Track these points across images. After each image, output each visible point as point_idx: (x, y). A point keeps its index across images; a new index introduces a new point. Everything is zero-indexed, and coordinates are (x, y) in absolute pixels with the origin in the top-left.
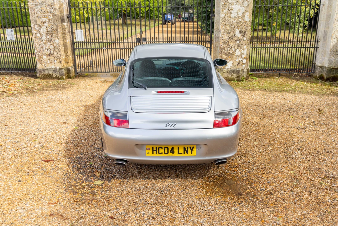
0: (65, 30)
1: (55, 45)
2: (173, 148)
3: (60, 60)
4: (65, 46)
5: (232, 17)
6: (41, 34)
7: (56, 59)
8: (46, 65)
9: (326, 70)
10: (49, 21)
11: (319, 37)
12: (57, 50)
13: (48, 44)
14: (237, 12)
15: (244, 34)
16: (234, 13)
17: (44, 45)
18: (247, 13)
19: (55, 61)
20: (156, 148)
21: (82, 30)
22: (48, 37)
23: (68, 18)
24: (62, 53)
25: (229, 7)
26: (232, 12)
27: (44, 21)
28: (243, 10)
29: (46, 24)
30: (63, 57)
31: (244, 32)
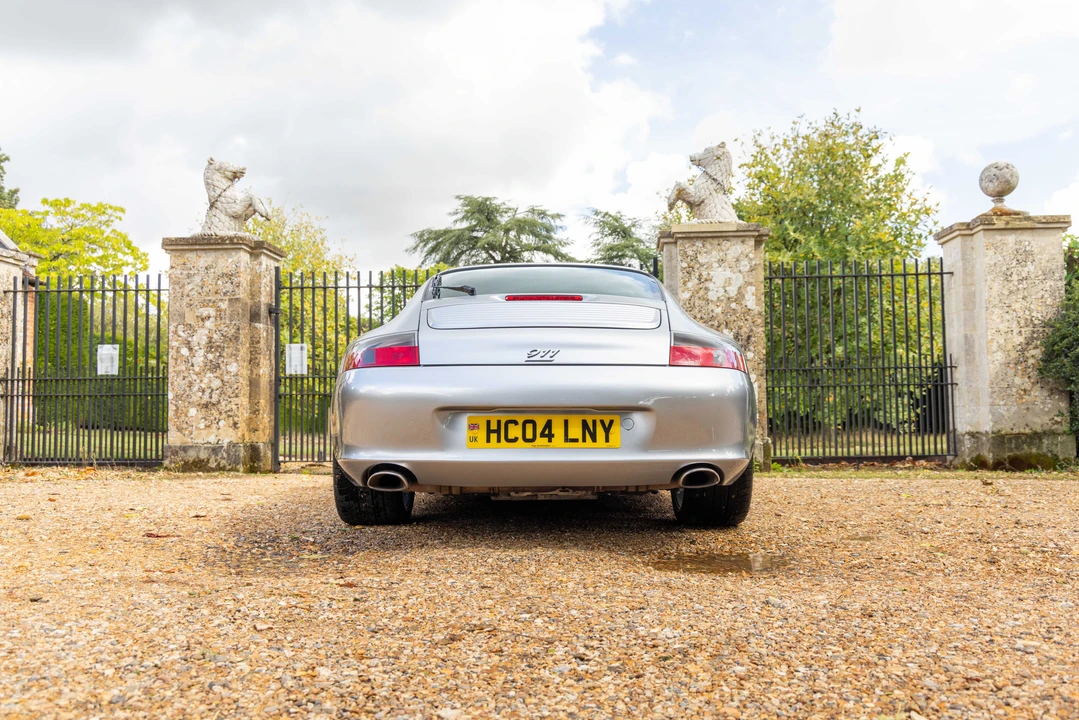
0: (258, 342)
1: (226, 378)
2: (549, 425)
3: (236, 419)
4: (253, 383)
5: (710, 298)
6: (191, 349)
7: (224, 416)
8: (195, 432)
9: (988, 440)
10: (219, 316)
11: (954, 356)
12: (230, 390)
13: (209, 375)
14: (724, 287)
15: (746, 342)
16: (715, 289)
17: (195, 377)
18: (749, 288)
19: (221, 423)
20: (499, 422)
21: (305, 345)
22: (210, 356)
23: (270, 312)
24: (244, 401)
25: (700, 275)
26: (710, 285)
27: (204, 315)
28: (738, 279)
29: (208, 324)
30: (244, 415)
31: (745, 337)
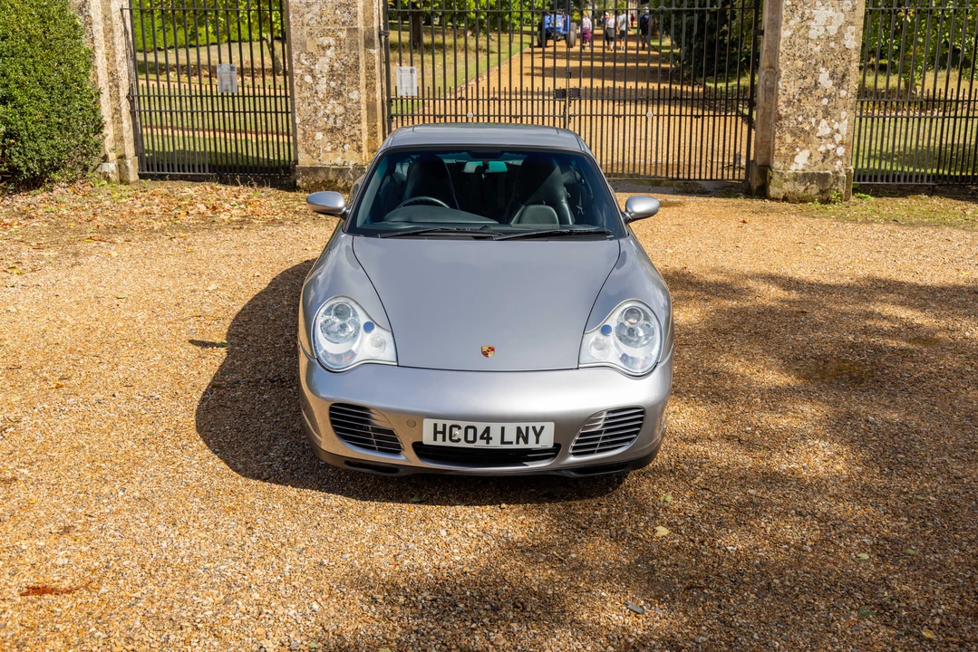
0: (373, 68)
1: (348, 105)
3: (359, 143)
4: (371, 108)
5: (810, 37)
6: (314, 77)
7: (347, 140)
8: (322, 155)
10: (339, 45)
12: (353, 117)
13: (332, 101)
14: (825, 26)
15: (841, 81)
16: (816, 28)
17: (319, 104)
18: (849, 27)
19: (346, 147)
22: (333, 84)
23: (380, 36)
24: (364, 125)
25: (803, 13)
26: (812, 24)
27: (325, 44)
28: (840, 19)
29: (329, 52)
30: (365, 137)
31: (840, 75)
